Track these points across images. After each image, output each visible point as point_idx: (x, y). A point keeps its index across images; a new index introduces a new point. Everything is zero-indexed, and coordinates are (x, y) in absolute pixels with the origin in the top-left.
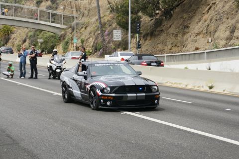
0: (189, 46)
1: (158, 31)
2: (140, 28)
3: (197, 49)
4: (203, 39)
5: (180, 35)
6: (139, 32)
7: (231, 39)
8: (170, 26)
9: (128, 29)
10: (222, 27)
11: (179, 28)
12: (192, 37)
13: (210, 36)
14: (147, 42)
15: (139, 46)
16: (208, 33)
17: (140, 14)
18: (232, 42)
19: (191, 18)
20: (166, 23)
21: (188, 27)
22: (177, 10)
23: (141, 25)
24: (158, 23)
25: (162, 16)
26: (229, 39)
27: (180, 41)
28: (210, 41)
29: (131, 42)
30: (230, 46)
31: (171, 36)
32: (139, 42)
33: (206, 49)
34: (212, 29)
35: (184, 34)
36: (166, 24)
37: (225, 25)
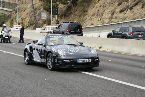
0: (87, 22)
1: (69, 13)
2: (58, 11)
3: (92, 24)
4: (96, 18)
5: (82, 16)
6: (57, 14)
7: (112, 19)
8: (76, 10)
9: (50, 12)
10: (107, 11)
11: (81, 12)
12: (89, 17)
13: (100, 17)
14: (62, 20)
15: (57, 23)
16: (99, 15)
17: (58, 3)
18: (112, 20)
19: (88, 6)
20: (73, 9)
21: (87, 11)
22: (80, 1)
23: (58, 10)
24: (69, 9)
25: (71, 4)
26: (111, 18)
27: (82, 20)
28: (100, 20)
29: (52, 20)
30: (111, 23)
31: (77, 17)
32: (57, 20)
33: (97, 25)
34: (101, 12)
35: (85, 15)
37: (109, 10)
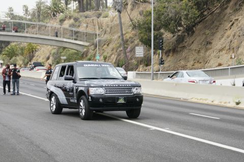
0: (212, 62)
1: (180, 47)
2: (162, 44)
3: (220, 65)
4: (226, 55)
5: (203, 51)
6: (161, 49)
8: (193, 42)
9: (150, 46)
11: (201, 44)
12: (215, 53)
13: (233, 52)
14: (169, 59)
15: (162, 62)
16: (231, 49)
17: (162, 31)
19: (213, 34)
21: (210, 43)
22: (199, 26)
23: (164, 42)
24: (180, 40)
25: (184, 32)
27: (203, 57)
28: (233, 57)
29: (153, 58)
31: (194, 52)
32: (162, 58)
33: (229, 65)
34: (235, 45)
35: (207, 50)
36: (188, 40)
